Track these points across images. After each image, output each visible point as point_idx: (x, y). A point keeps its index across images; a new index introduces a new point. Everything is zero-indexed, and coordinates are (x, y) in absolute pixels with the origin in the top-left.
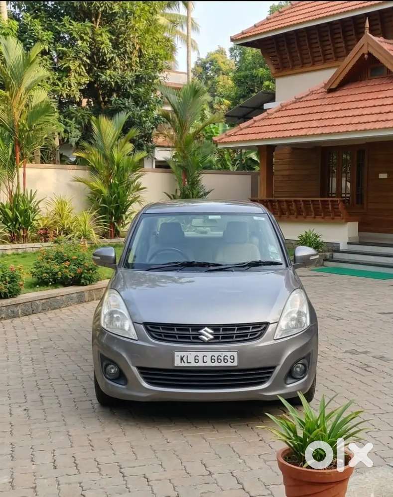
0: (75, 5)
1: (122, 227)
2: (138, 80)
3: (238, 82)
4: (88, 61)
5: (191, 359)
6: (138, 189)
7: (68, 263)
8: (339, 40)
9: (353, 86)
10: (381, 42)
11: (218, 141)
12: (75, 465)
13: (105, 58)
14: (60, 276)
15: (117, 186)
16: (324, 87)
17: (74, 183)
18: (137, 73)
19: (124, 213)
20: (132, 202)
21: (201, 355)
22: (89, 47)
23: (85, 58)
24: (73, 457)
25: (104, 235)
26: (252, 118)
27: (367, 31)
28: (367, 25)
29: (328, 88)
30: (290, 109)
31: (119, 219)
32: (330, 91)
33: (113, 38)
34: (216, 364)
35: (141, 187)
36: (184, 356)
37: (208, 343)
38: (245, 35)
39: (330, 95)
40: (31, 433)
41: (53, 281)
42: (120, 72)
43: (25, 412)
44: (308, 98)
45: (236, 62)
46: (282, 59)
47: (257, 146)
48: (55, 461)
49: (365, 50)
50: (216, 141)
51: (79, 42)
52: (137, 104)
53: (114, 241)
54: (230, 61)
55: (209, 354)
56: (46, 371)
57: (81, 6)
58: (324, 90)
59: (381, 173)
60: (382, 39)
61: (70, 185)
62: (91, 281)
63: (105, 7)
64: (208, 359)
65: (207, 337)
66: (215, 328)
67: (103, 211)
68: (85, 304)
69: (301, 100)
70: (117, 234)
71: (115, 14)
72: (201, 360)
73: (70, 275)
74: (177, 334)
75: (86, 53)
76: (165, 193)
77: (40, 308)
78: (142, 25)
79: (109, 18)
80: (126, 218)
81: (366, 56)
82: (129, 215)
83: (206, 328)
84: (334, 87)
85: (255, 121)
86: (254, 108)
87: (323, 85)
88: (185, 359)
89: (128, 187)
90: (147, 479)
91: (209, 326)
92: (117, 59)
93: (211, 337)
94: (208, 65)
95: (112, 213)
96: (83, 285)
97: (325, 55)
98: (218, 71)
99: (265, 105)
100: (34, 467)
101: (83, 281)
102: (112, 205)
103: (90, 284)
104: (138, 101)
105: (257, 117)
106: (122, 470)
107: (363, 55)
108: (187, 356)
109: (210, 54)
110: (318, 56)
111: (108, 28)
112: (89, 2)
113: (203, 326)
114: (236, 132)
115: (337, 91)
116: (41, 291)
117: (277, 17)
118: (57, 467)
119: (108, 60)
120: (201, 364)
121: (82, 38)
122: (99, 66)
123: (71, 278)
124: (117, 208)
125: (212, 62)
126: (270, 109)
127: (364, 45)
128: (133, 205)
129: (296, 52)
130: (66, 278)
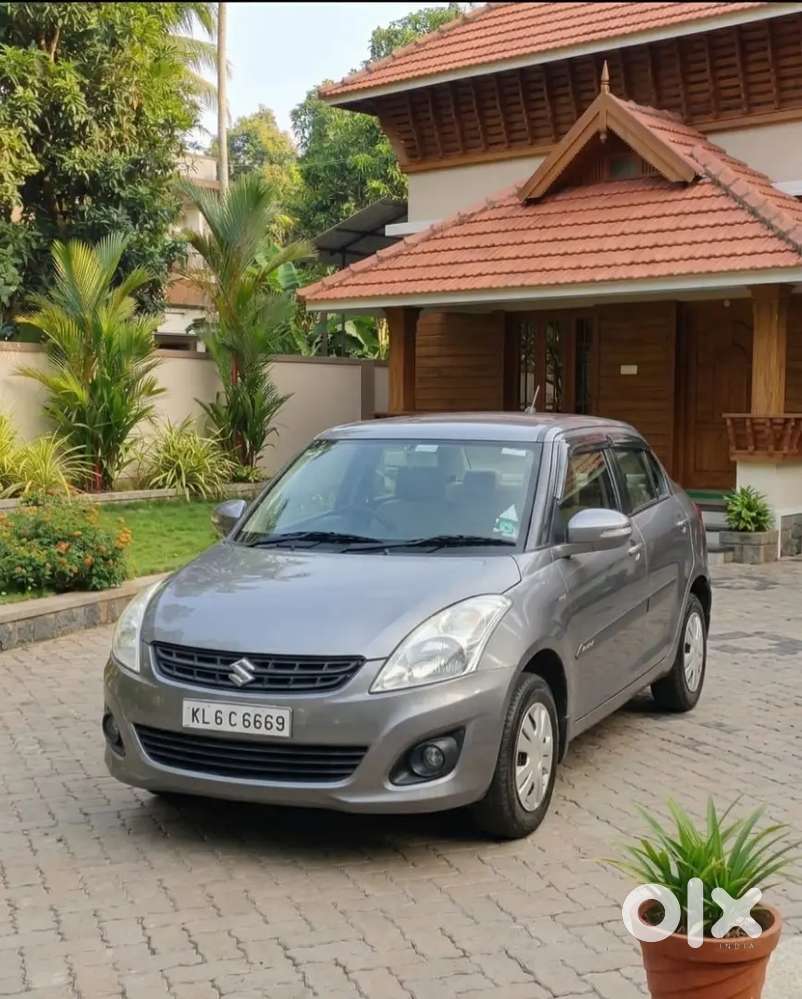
0: (9, 11)
1: (118, 469)
2: (135, 170)
4: (37, 129)
5: (210, 717)
6: (150, 390)
7: (64, 546)
8: (540, 104)
9: (575, 194)
10: (632, 109)
11: (308, 297)
12: (192, 945)
13: (71, 124)
14: (48, 573)
15: (107, 385)
16: (518, 195)
17: (16, 379)
18: (134, 156)
19: (120, 441)
20: (137, 417)
21: (226, 709)
22: (37, 99)
23: (31, 124)
24: (183, 929)
25: (81, 485)
26: (375, 253)
27: (606, 87)
28: (606, 75)
29: (526, 196)
30: (451, 237)
31: (111, 452)
32: (530, 202)
33: (87, 81)
34: (252, 730)
35: (155, 389)
36: (198, 710)
37: (244, 688)
38: (350, 88)
39: (531, 211)
40: (85, 884)
41: (34, 582)
42: (100, 152)
43: (61, 845)
44: (485, 216)
45: (304, 140)
46: (422, 137)
47: (385, 309)
48: (149, 938)
49: (601, 125)
50: (303, 297)
51: (20, 89)
52: (134, 218)
53: (103, 497)
55: (241, 710)
56: (77, 764)
57: (23, 14)
58: (517, 200)
59: (624, 364)
60: (632, 104)
61: (8, 384)
62: (109, 579)
63: (70, 19)
64: (238, 719)
65: (243, 677)
66: (260, 659)
67: (80, 437)
68: (100, 629)
69: (473, 219)
70: (106, 484)
71: (89, 34)
72: (226, 720)
73: (71, 570)
74: (197, 667)
75: (33, 112)
76: (197, 400)
77: (16, 637)
78: (145, 58)
79: (75, 42)
80: (127, 450)
81: (603, 137)
82: (132, 443)
83: (244, 661)
84: (536, 195)
85: (381, 260)
86: (364, 234)
87: (516, 191)
88: (199, 715)
89: (131, 386)
90: (344, 968)
91: (251, 656)
92: (95, 126)
93: (250, 677)
94: (239, 143)
95: (98, 440)
96: (95, 589)
97: (510, 132)
99: (387, 227)
100: (110, 952)
101: (95, 581)
102: (97, 425)
103: (110, 587)
104: (136, 211)
105: (383, 251)
106: (289, 953)
107: (598, 134)
108: (204, 711)
109: (243, 121)
110: (497, 134)
111: (77, 63)
112: (38, 5)
113: (239, 655)
114: (345, 280)
115: (545, 203)
116: (11, 602)
117: (413, 54)
118: (157, 951)
119: (76, 127)
120: (225, 727)
121: (24, 83)
122: (54, 139)
123: (72, 575)
124: (108, 430)
125: (248, 137)
126: (409, 235)
127: (598, 114)
128: (138, 424)
129: (452, 124)
130: (63, 575)
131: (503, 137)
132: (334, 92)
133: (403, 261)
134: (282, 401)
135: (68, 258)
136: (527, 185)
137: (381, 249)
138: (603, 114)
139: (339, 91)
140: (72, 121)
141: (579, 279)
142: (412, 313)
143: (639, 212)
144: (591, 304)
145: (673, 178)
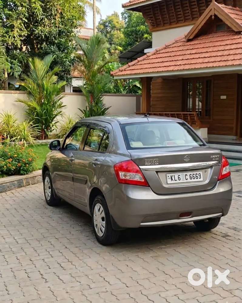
1: (50, 132)
2: (60, 33)
3: (127, 34)
4: (26, 21)
6: (60, 106)
7: (11, 160)
8: (194, 7)
9: (204, 37)
10: (223, 7)
14: (5, 169)
15: (46, 105)
16: (185, 38)
17: (16, 103)
18: (60, 29)
19: (51, 122)
20: (56, 115)
22: (26, 11)
23: (24, 19)
25: (38, 138)
26: (137, 59)
29: (187, 38)
30: (162, 53)
31: (48, 127)
32: (189, 40)
33: (43, 5)
35: (62, 105)
38: (132, 3)
39: (189, 43)
42: (48, 28)
44: (173, 46)
45: (125, 22)
46: (156, 19)
47: (140, 78)
49: (212, 13)
50: (113, 74)
51: (20, 8)
52: (59, 49)
53: (44, 141)
54: (121, 22)
58: (185, 40)
59: (222, 95)
60: (223, 5)
61: (14, 105)
62: (27, 172)
67: (37, 121)
69: (169, 47)
70: (46, 137)
75: (25, 15)
76: (79, 109)
80: (53, 126)
81: (213, 17)
84: (191, 38)
86: (138, 53)
87: (184, 36)
89: (54, 106)
92: (46, 19)
94: (107, 24)
95: (43, 123)
96: (22, 175)
97: (185, 17)
98: (113, 27)
99: (145, 50)
101: (22, 172)
102: (43, 118)
103: (27, 174)
104: (60, 47)
107: (211, 16)
109: (108, 17)
114: (126, 68)
115: (193, 40)
119: (40, 20)
121: (22, 5)
122: (33, 24)
124: (46, 120)
125: (110, 22)
126: (148, 53)
127: (211, 9)
128: (57, 117)
129: (166, 14)
130: (10, 170)
131: (182, 18)
132: (126, 5)
133: (145, 62)
134: (108, 108)
135: (34, 63)
136: (188, 35)
137: (139, 58)
138: (213, 9)
139: (128, 5)
140: (38, 18)
141: (202, 67)
142: (149, 79)
143: (224, 43)
144: (211, 75)
145: (236, 30)
